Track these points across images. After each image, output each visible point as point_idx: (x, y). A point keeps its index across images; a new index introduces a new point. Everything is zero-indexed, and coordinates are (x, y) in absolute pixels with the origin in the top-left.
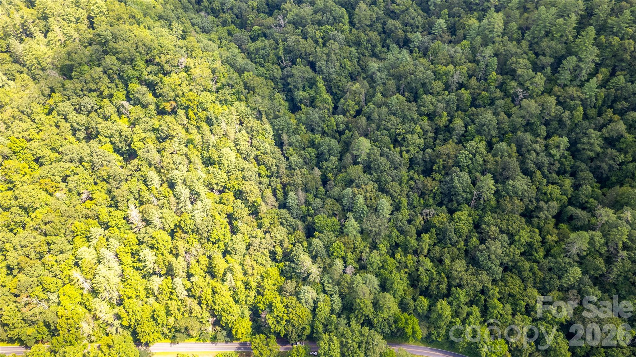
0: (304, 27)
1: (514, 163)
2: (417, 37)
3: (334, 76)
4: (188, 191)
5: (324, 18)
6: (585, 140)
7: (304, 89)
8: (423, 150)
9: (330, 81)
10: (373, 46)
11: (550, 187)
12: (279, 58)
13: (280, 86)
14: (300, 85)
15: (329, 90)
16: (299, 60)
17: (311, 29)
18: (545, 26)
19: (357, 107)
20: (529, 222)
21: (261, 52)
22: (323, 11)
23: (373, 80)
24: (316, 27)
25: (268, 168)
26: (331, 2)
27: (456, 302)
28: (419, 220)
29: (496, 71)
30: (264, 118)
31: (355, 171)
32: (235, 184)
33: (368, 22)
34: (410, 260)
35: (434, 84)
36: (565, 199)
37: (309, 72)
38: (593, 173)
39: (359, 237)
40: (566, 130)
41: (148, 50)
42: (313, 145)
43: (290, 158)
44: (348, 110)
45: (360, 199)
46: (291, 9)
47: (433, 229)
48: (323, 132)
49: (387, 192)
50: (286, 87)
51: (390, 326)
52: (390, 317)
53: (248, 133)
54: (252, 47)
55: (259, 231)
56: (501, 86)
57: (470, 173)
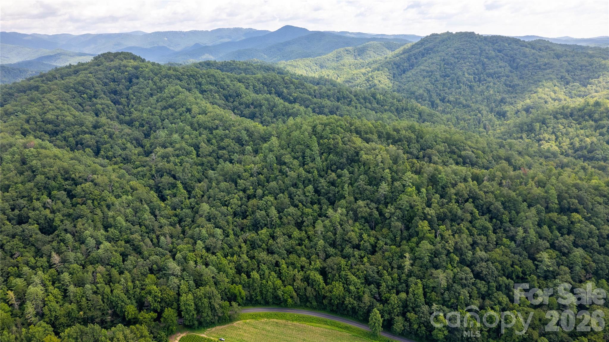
0: (168, 158)
1: (287, 200)
2: (236, 157)
3: (188, 181)
4: (94, 241)
5: (181, 152)
6: (320, 185)
7: (169, 189)
9: (186, 184)
10: (211, 165)
11: (307, 209)
12: (153, 176)
13: (154, 189)
14: (166, 187)
15: (185, 188)
16: (165, 174)
17: (172, 159)
18: (296, 140)
19: (202, 193)
20: (300, 229)
21: (141, 173)
22: (179, 149)
23: (211, 179)
24: (176, 158)
25: (147, 227)
26: (184, 144)
27: (262, 273)
28: (241, 240)
29: (277, 164)
30: (144, 202)
31: (201, 220)
32: (125, 237)
33: (208, 153)
34: (235, 258)
35: (244, 174)
36: (316, 214)
37: (171, 180)
38: (329, 201)
39: (204, 251)
40: (313, 184)
41: (67, 172)
42: (176, 216)
43: (161, 221)
44: (197, 195)
45: (204, 231)
46: (160, 151)
47: (248, 242)
48: (182, 209)
49: (220, 228)
50: (158, 190)
51: (226, 295)
52: (225, 289)
53: (133, 210)
54: (135, 171)
55: (142, 260)
56: (280, 171)
57: (266, 212)
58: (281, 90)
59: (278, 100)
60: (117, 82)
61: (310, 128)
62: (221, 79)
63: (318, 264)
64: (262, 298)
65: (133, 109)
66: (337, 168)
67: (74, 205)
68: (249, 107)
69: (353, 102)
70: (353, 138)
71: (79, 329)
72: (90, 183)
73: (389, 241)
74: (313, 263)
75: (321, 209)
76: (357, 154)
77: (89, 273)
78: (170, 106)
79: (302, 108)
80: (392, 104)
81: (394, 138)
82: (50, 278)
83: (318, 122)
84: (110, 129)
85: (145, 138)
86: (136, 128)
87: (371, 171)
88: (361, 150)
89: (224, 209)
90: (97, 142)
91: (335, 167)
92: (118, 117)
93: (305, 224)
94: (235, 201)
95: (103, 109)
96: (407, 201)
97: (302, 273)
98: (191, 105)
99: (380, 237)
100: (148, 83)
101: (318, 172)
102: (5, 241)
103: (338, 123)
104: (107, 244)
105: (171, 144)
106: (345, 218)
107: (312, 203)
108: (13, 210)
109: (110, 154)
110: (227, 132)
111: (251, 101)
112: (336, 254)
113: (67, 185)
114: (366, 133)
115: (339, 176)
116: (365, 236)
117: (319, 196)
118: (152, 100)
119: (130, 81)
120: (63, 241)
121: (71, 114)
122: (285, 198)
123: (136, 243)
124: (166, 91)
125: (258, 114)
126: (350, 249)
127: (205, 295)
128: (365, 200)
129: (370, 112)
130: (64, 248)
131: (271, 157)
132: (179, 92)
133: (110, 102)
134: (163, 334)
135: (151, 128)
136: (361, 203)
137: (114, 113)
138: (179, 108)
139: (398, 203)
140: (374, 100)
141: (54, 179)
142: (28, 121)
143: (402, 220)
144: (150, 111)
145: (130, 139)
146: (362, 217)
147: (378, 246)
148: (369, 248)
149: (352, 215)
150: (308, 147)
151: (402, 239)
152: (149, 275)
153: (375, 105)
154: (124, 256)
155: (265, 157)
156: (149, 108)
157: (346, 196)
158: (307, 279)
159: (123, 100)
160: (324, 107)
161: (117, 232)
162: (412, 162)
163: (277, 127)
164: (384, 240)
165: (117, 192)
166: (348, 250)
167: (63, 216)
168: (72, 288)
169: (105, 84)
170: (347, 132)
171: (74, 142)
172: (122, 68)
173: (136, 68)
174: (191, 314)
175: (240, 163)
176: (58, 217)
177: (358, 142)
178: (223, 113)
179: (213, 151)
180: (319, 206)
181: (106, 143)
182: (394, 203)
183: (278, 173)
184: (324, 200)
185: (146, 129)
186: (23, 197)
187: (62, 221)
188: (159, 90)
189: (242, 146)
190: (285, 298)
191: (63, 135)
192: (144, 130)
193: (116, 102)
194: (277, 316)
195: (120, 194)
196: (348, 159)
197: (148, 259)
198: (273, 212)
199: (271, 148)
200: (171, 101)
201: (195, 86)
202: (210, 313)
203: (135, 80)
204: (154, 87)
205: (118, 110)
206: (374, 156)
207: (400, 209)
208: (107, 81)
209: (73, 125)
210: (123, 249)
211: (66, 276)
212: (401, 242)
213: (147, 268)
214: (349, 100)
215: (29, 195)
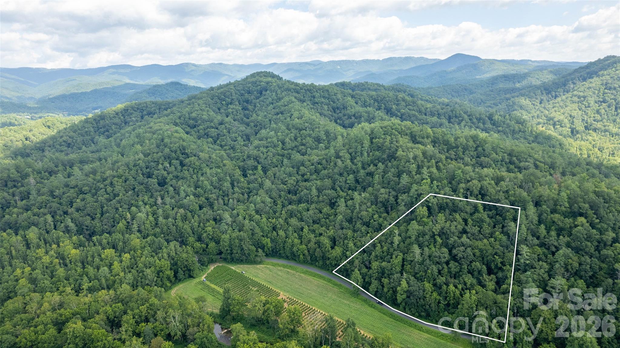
0: (259, 148)
1: (329, 185)
3: (267, 165)
4: (185, 194)
5: (270, 145)
6: (360, 175)
7: (252, 170)
9: (264, 167)
10: (290, 156)
11: (342, 193)
13: (241, 169)
15: (263, 170)
16: (252, 159)
17: (261, 149)
20: (331, 207)
21: (237, 157)
22: (270, 143)
23: (283, 165)
24: (265, 148)
26: (275, 140)
27: (288, 233)
29: (334, 157)
30: (228, 175)
32: (206, 195)
35: (307, 163)
37: (255, 163)
39: (253, 212)
40: (355, 174)
41: (184, 149)
42: (248, 188)
43: (235, 190)
46: (257, 143)
48: (254, 184)
49: (272, 199)
50: (244, 170)
51: (258, 244)
52: (259, 240)
53: (218, 179)
55: (211, 212)
58: (391, 106)
60: (251, 93)
62: (333, 94)
63: (331, 233)
64: (284, 253)
65: (254, 114)
67: (182, 171)
68: (350, 118)
69: (464, 122)
72: (196, 157)
74: (328, 232)
76: (396, 150)
77: (174, 213)
78: (281, 112)
82: (152, 212)
84: (230, 126)
86: (251, 127)
88: (401, 148)
89: (281, 186)
90: (218, 134)
94: (291, 181)
95: (232, 112)
100: (272, 95)
101: (362, 165)
104: (192, 197)
108: (147, 168)
109: (223, 143)
110: (312, 132)
111: (354, 113)
112: (348, 227)
113: (182, 157)
114: (421, 138)
115: (378, 169)
116: (376, 217)
117: (356, 184)
118: (270, 107)
119: (261, 94)
120: (167, 191)
121: (208, 114)
123: (212, 201)
124: (282, 101)
126: (360, 225)
127: (238, 237)
128: (388, 189)
130: (166, 196)
132: (292, 102)
133: (240, 108)
137: (240, 116)
138: (286, 114)
140: (489, 121)
141: (176, 152)
142: (180, 118)
143: (410, 206)
144: (265, 116)
145: (242, 135)
146: (381, 202)
149: (372, 199)
152: (211, 222)
153: (489, 126)
154: (201, 208)
156: (265, 113)
157: (375, 184)
158: (318, 243)
159: (251, 108)
161: (202, 192)
167: (173, 176)
168: (161, 219)
169: (242, 95)
171: (203, 133)
172: (257, 83)
173: (268, 83)
176: (171, 176)
178: (317, 119)
179: (296, 146)
181: (224, 135)
186: (155, 162)
187: (171, 180)
188: (278, 100)
189: (319, 144)
190: (299, 254)
191: (198, 128)
192: (255, 129)
193: (244, 109)
194: (290, 268)
195: (214, 167)
196: (389, 155)
197: (216, 212)
198: (314, 192)
200: (283, 108)
201: (309, 99)
202: (239, 251)
203: (264, 93)
204: (276, 97)
208: (243, 92)
209: (206, 121)
210: (202, 203)
211: (160, 211)
213: (212, 217)
214: (460, 119)
215: (158, 161)
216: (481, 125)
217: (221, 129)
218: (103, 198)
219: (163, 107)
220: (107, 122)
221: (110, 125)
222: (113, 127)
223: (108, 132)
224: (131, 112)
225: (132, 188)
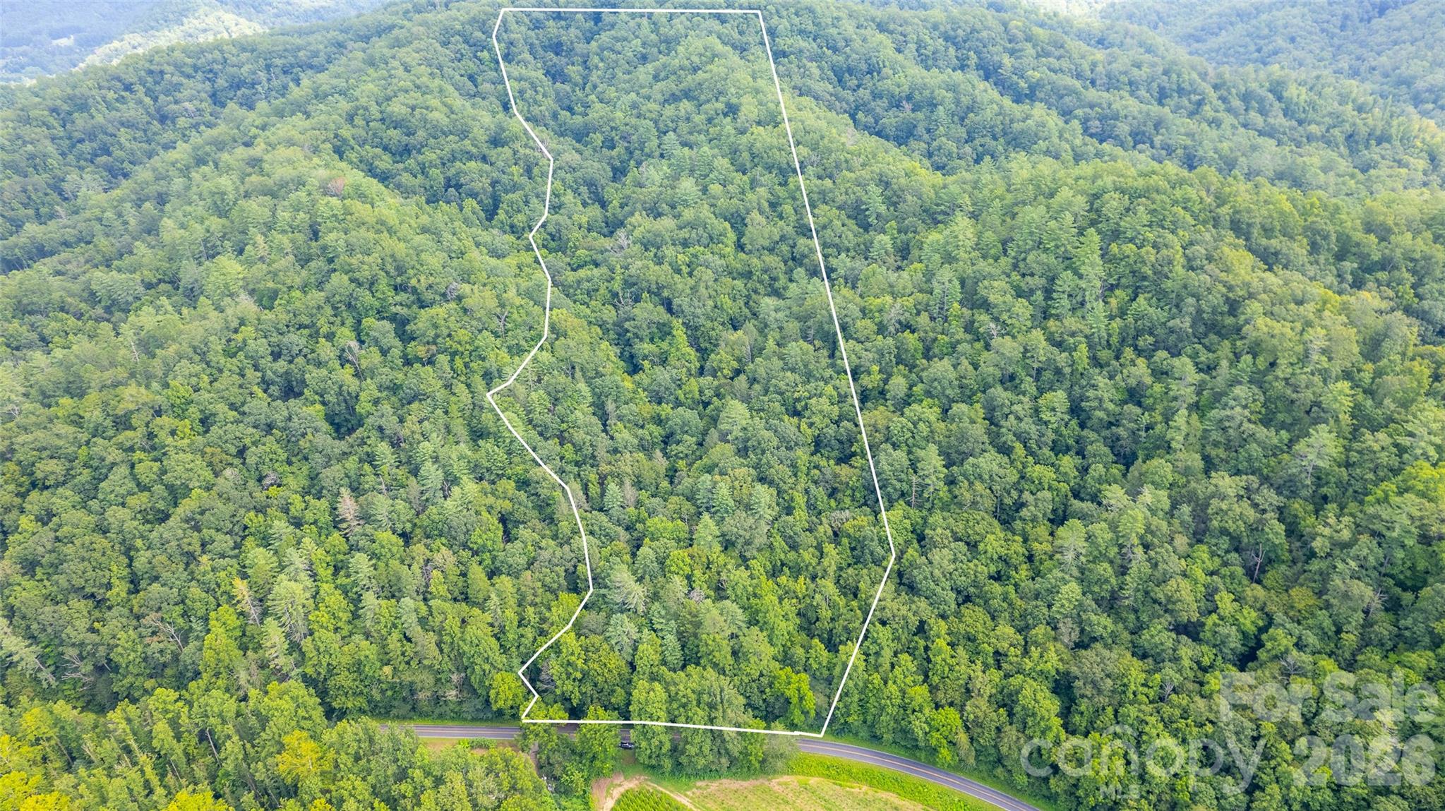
0: (658, 248)
1: (979, 431)
2: (843, 263)
3: (702, 320)
4: (440, 473)
5: (694, 235)
6: (1091, 393)
7: (652, 340)
8: (837, 423)
9: (696, 328)
10: (772, 280)
11: (1037, 467)
12: (615, 295)
13: (612, 335)
14: (645, 333)
15: (694, 342)
16: (645, 295)
17: (669, 251)
18: (1031, 233)
19: (735, 365)
20: (1006, 523)
21: (586, 285)
22: (692, 226)
23: (766, 326)
24: (680, 248)
25: (578, 449)
26: (706, 212)
27: (874, 649)
28: (824, 530)
29: (961, 302)
30: (578, 374)
31: (721, 452)
32: (519, 469)
33: (766, 243)
34: (801, 585)
35: (859, 324)
36: (1064, 487)
37: (661, 314)
38: (1112, 448)
39: (718, 548)
40: (1068, 384)
41: (401, 270)
42: (658, 421)
43: (617, 435)
44: (721, 369)
45: (723, 489)
46: (641, 223)
47: (845, 541)
48: (678, 404)
49: (771, 483)
50: (622, 338)
51: (763, 692)
52: (762, 675)
53: (549, 394)
54: (571, 277)
55: (552, 543)
56: (969, 327)
57: (909, 453)
58: (996, 58)
59: (986, 92)
60: (565, 19)
61: (1081, 202)
62: (829, 21)
63: (1053, 659)
64: (865, 722)
65: (593, 97)
66: (1156, 347)
67: (408, 362)
68: (898, 106)
69: (1207, 108)
70: (1226, 249)
71: (366, 730)
72: (453, 305)
73: (1311, 639)
74: (1035, 652)
75: (1084, 470)
76: (1233, 307)
77: (415, 567)
78: (687, 94)
79: (1053, 121)
80: (1338, 120)
81: (1363, 257)
82: (329, 559)
83: (1108, 181)
84: (528, 151)
85: (614, 179)
86: (595, 150)
87: (1277, 378)
88: (1251, 296)
89: (789, 423)
90: (494, 184)
91: (1151, 340)
92: (555, 116)
93: (1024, 512)
94: (823, 404)
95: (522, 93)
96: (1412, 518)
97: (996, 675)
98: (739, 96)
99: (1279, 617)
100: (639, 26)
101: (1090, 347)
102: (247, 441)
103: (1178, 193)
104: (470, 487)
105: (673, 207)
106: (1164, 525)
107: (1059, 448)
108: (275, 358)
109: (520, 219)
110: (828, 183)
111: (906, 88)
112: (1113, 635)
113: (398, 303)
114: (1268, 232)
115: (1160, 374)
116: (1225, 602)
117: (1082, 426)
118: (644, 73)
120: (370, 459)
121: (445, 105)
122: (973, 422)
123: (544, 492)
124: (681, 49)
125: (920, 130)
126: (1165, 634)
127: (700, 694)
128: (1238, 473)
129: (1261, 140)
130: (370, 480)
131: (946, 278)
132: (714, 56)
133: (540, 74)
134: (577, 776)
135: (631, 153)
136: (1225, 482)
137: (547, 105)
138: (708, 101)
139: (1371, 510)
140: (1277, 104)
141: (372, 284)
142: (350, 119)
143: (1375, 574)
144: (634, 106)
145: (575, 181)
146: (1224, 532)
147: (1269, 645)
148: (1235, 642)
149: (1187, 518)
150: (1068, 260)
151: (1365, 642)
152: (564, 596)
153: (1279, 120)
154: (510, 526)
155: (929, 275)
156: (633, 95)
157: (1174, 444)
158: (1006, 701)
159: (574, 71)
160: (1116, 117)
161: (500, 454)
162: (1432, 355)
163: (976, 182)
164: (1296, 629)
165: (514, 337)
166: (1158, 634)
167: (380, 388)
168: (369, 599)
169: (537, 25)
170: (1204, 223)
171: (441, 179)
174: (655, 742)
175: (854, 287)
176: (370, 389)
177: (1243, 265)
178: (823, 124)
179: (783, 238)
180: (1078, 460)
181: (515, 187)
182: (1353, 506)
183: (961, 334)
184: (1097, 446)
185: (619, 155)
186: (301, 326)
187: (376, 402)
188: (663, 47)
189: (866, 230)
190: (933, 743)
191: (420, 158)
192: (612, 158)
193: (555, 75)
194: (898, 785)
195: (523, 343)
196: (1198, 317)
197: (568, 542)
198: (932, 459)
199: (950, 248)
200: (690, 80)
202: (707, 748)
204: (653, 36)
205: (558, 99)
206: (1298, 326)
207: (1374, 534)
209: (444, 133)
210: (507, 505)
211: (363, 561)
212: (1360, 650)
213: (561, 570)
214: (1195, 98)
215: (314, 324)
216: (1259, 120)
217: (500, 164)
218: (122, 513)
219: (278, 62)
220: (99, 119)
221: (111, 130)
222: (124, 135)
223: (109, 154)
224: (175, 79)
225: (233, 450)
